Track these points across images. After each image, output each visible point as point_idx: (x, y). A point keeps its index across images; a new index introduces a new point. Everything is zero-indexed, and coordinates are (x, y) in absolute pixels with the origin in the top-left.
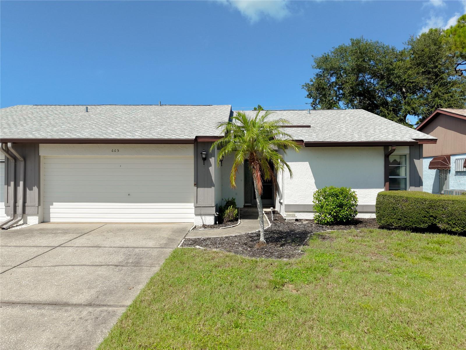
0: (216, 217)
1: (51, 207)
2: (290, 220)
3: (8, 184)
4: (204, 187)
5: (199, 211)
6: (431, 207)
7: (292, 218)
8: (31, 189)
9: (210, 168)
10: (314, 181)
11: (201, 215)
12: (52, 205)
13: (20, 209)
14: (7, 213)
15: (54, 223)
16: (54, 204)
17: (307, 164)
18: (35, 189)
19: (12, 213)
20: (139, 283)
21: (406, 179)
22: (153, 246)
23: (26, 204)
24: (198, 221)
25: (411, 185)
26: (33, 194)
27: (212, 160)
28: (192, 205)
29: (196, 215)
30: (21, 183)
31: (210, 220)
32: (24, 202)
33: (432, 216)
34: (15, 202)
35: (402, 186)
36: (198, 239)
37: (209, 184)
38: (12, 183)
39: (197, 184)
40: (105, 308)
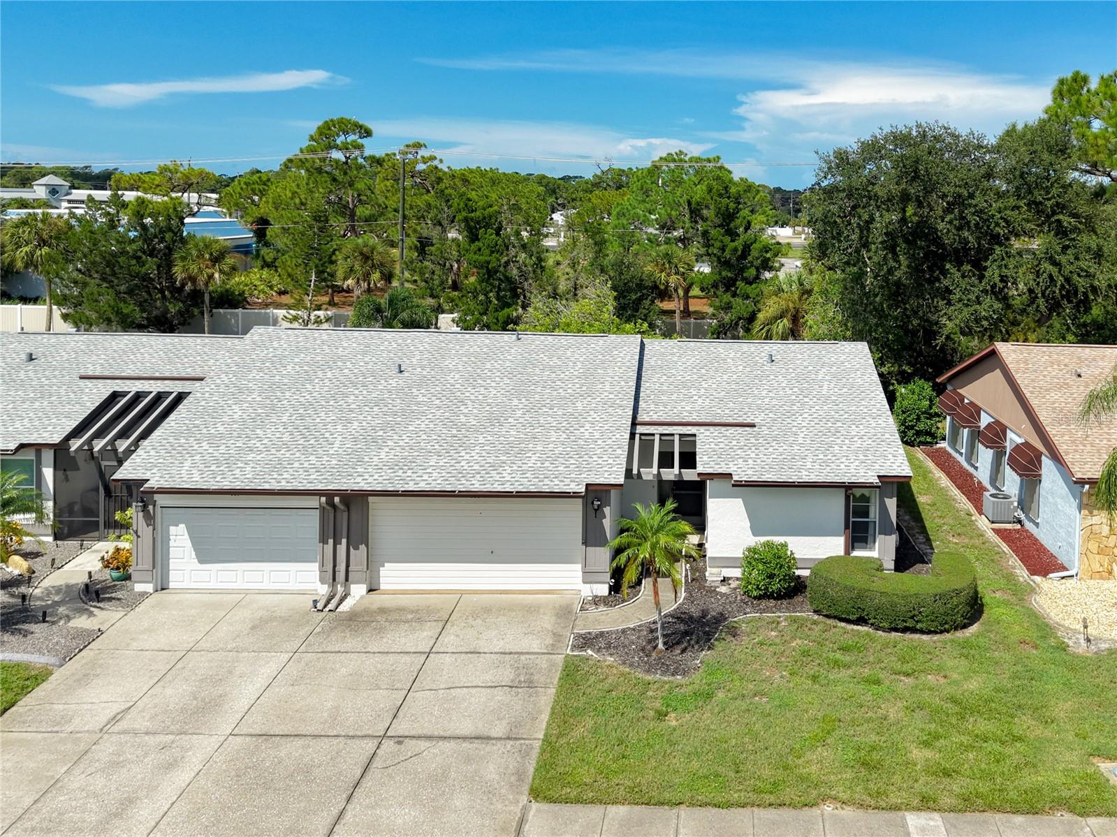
0: (610, 586)
1: (381, 569)
2: (713, 581)
3: (323, 540)
4: (596, 546)
5: (589, 576)
6: (859, 596)
7: (715, 579)
8: (357, 548)
9: (604, 521)
10: (749, 524)
11: (591, 583)
12: (384, 566)
13: (341, 575)
14: (322, 581)
15: (387, 592)
16: (386, 564)
17: (740, 500)
18: (363, 547)
19: (331, 581)
20: (540, 712)
21: (875, 522)
22: (539, 651)
23: (350, 569)
24: (588, 591)
25: (879, 534)
26: (359, 555)
27: (607, 510)
28: (579, 567)
29: (584, 583)
30: (344, 541)
31: (603, 590)
32: (348, 566)
33: (859, 608)
34: (334, 566)
35: (871, 531)
36: (589, 633)
37: (602, 542)
38: (331, 541)
39: (586, 542)
40: (522, 741)
